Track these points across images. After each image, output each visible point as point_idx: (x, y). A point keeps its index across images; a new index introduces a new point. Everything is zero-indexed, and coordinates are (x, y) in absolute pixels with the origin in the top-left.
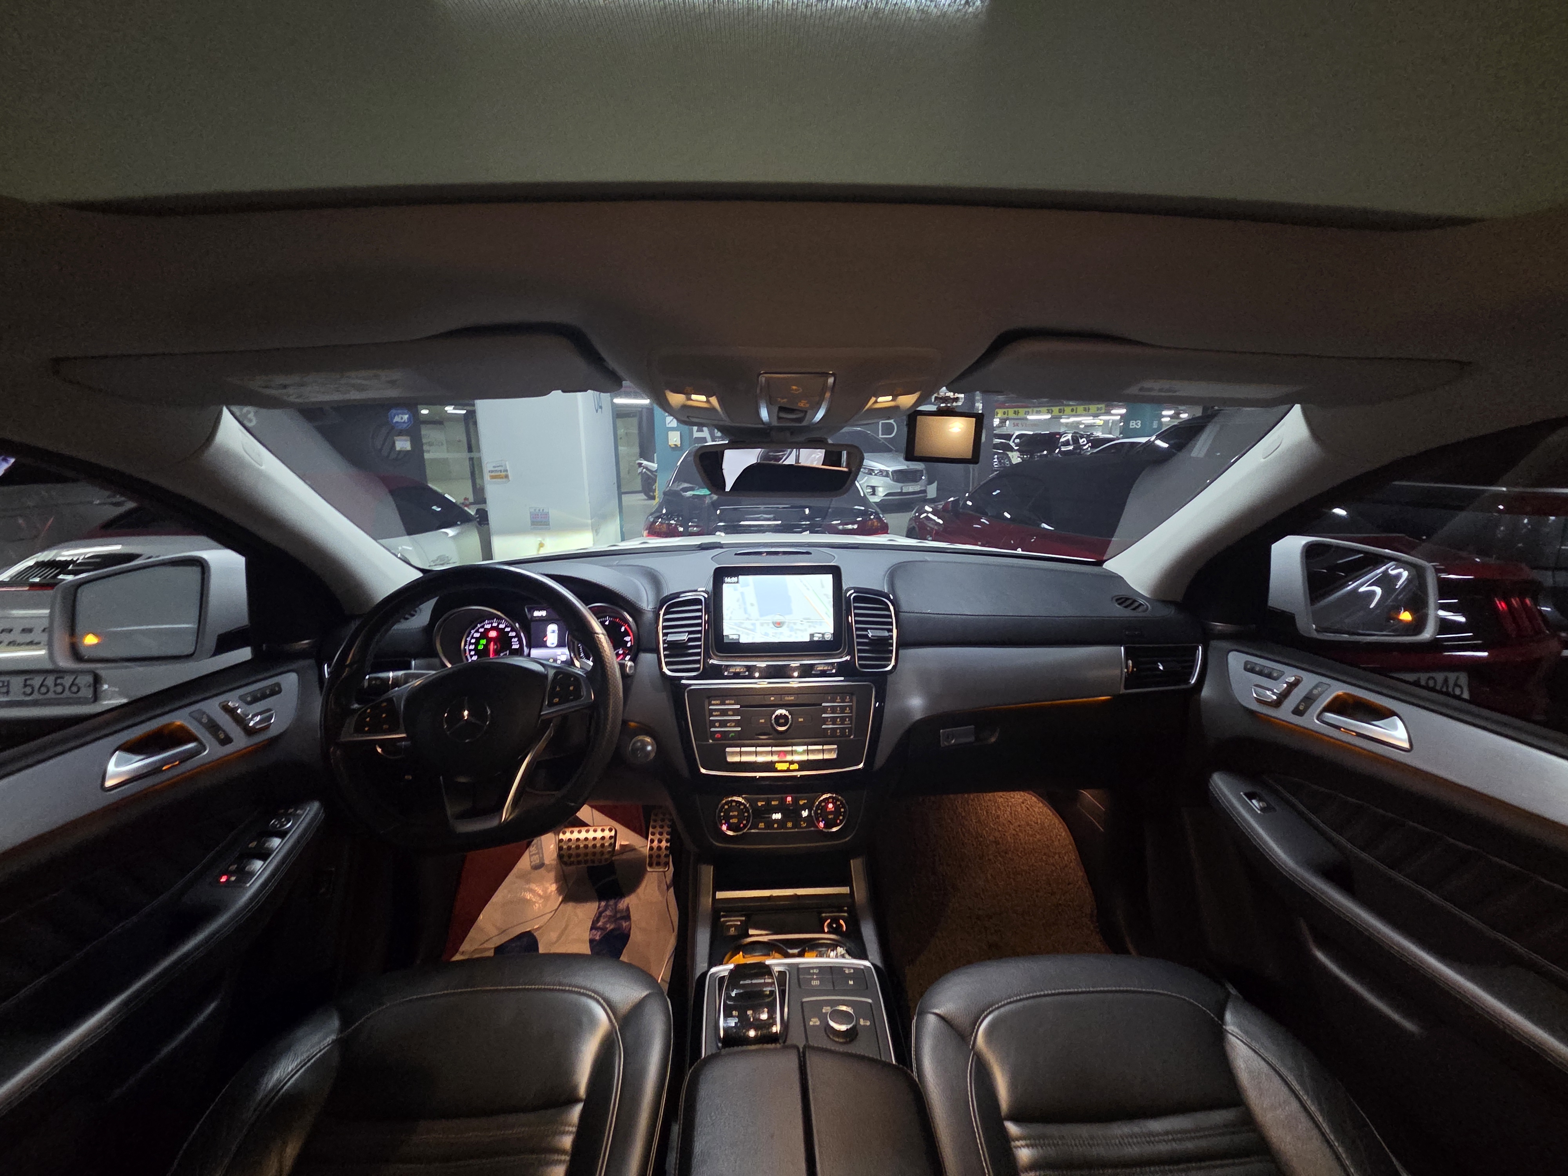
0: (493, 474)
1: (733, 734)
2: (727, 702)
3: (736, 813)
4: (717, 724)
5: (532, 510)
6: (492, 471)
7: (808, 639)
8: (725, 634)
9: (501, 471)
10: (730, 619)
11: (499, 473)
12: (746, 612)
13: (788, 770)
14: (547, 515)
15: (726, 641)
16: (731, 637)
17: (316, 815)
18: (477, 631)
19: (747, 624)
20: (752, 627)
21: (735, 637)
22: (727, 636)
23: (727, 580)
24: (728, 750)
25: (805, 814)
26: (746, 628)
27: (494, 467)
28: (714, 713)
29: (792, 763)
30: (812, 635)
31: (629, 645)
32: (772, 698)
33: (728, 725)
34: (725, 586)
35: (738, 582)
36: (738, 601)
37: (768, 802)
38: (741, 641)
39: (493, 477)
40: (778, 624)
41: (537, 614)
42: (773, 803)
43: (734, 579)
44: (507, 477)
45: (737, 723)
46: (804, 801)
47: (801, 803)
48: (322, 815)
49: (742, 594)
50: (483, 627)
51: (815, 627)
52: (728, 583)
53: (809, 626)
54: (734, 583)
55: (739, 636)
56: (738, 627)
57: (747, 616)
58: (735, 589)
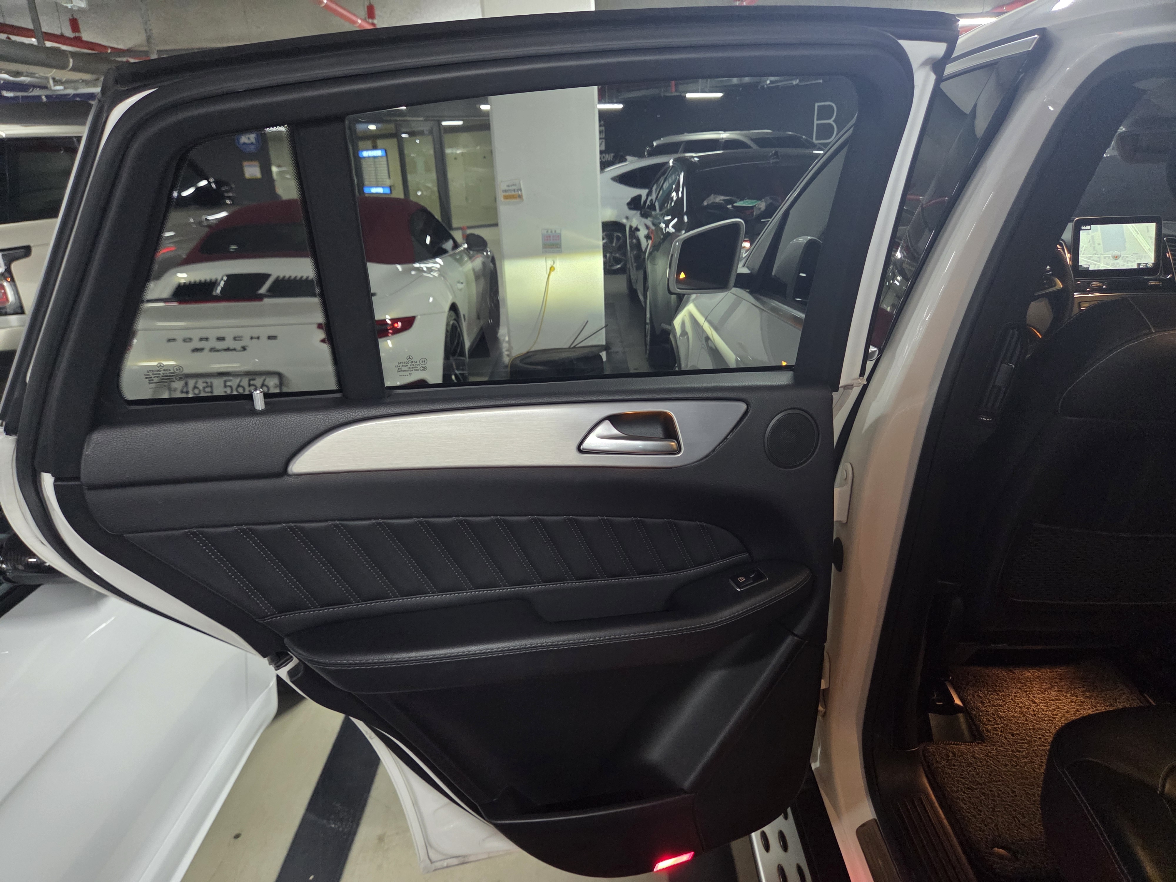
0: (507, 194)
5: (545, 232)
6: (506, 191)
7: (1135, 267)
8: (1079, 265)
9: (514, 190)
10: (1084, 253)
11: (513, 193)
12: (1094, 249)
14: (559, 236)
15: (1080, 269)
16: (1084, 266)
19: (1095, 257)
20: (1098, 259)
21: (1086, 266)
22: (1081, 266)
23: (1083, 228)
26: (1093, 260)
27: (508, 186)
30: (1139, 265)
34: (1081, 231)
35: (1090, 229)
36: (1089, 242)
38: (1090, 269)
39: (506, 197)
40: (1116, 257)
43: (1088, 227)
44: (520, 197)
49: (1092, 237)
51: (1141, 259)
52: (1083, 230)
53: (1137, 259)
54: (1088, 230)
55: (1089, 265)
56: (1089, 259)
57: (1095, 252)
58: (1088, 234)
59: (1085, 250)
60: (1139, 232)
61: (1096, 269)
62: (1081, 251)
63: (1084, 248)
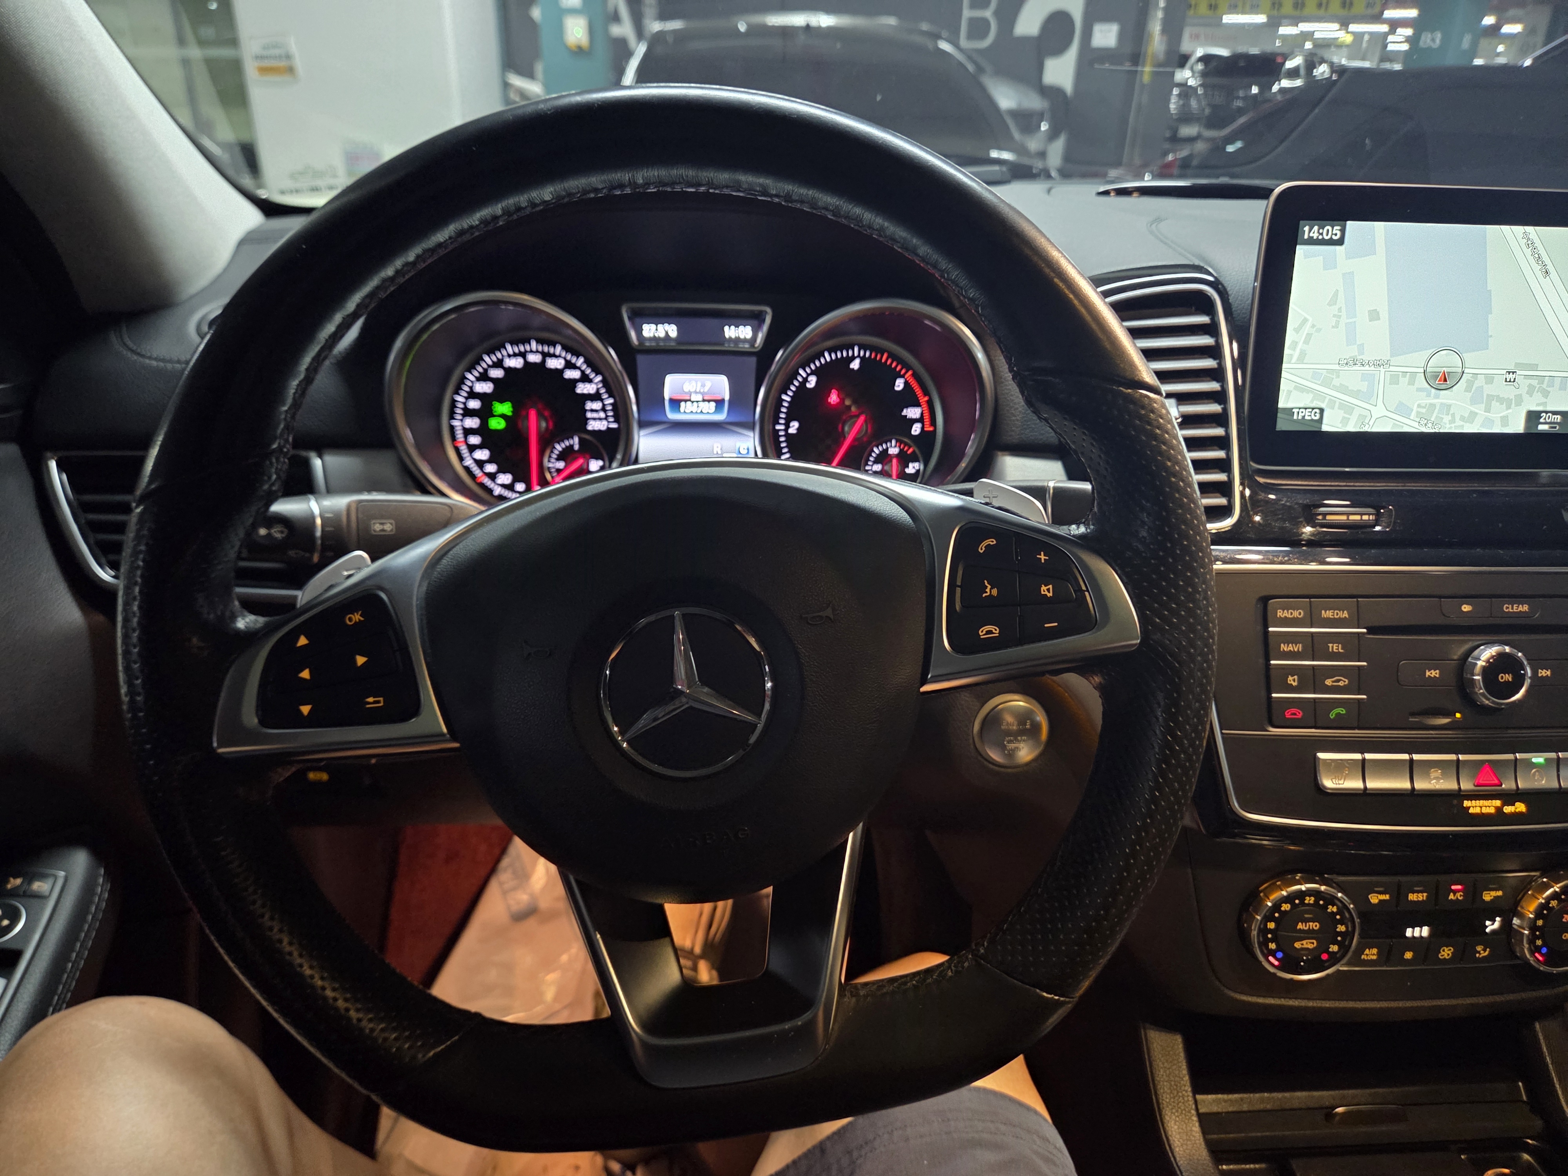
0: (266, 63)
1: (1342, 711)
2: (1327, 614)
3: (1315, 926)
4: (1292, 681)
5: (349, 147)
6: (261, 58)
7: (1517, 426)
8: (1281, 404)
9: (278, 58)
10: (1303, 355)
11: (275, 63)
12: (1351, 338)
13: (1499, 817)
15: (1282, 425)
16: (1298, 415)
17: (88, 890)
18: (484, 377)
19: (1353, 378)
20: (1364, 386)
21: (1309, 416)
22: (1290, 412)
23: (1310, 231)
24: (1322, 755)
25: (1492, 926)
26: (1343, 389)
27: (265, 48)
28: (1284, 647)
29: (1510, 797)
30: (1533, 417)
31: (916, 429)
32: (1466, 608)
33: (1329, 682)
34: (1300, 250)
35: (1340, 242)
36: (1333, 301)
37: (1399, 894)
38: (1325, 428)
39: (263, 70)
40: (1442, 380)
41: (649, 330)
42: (1412, 897)
43: (1332, 231)
45: (1358, 680)
46: (1494, 894)
47: (1488, 896)
48: (102, 888)
49: (1349, 277)
50: (499, 364)
51: (1546, 394)
52: (1311, 242)
53: (1531, 391)
54: (1331, 242)
55: (1322, 411)
56: (1326, 383)
57: (1353, 352)
58: (1331, 264)
59: (1309, 336)
60: (1550, 267)
61: (1351, 428)
62: (1295, 344)
63: (1307, 329)
